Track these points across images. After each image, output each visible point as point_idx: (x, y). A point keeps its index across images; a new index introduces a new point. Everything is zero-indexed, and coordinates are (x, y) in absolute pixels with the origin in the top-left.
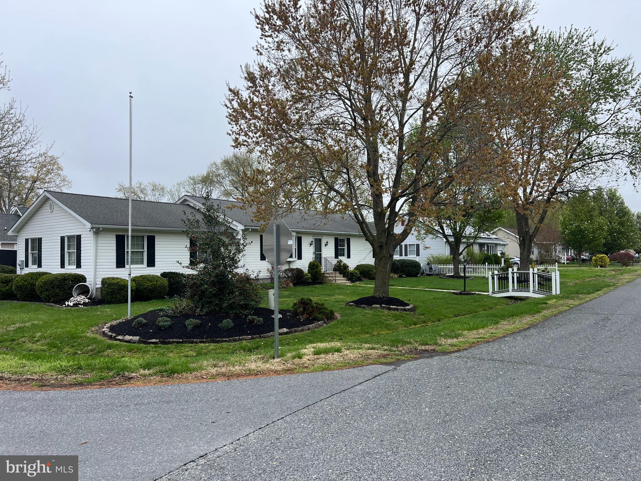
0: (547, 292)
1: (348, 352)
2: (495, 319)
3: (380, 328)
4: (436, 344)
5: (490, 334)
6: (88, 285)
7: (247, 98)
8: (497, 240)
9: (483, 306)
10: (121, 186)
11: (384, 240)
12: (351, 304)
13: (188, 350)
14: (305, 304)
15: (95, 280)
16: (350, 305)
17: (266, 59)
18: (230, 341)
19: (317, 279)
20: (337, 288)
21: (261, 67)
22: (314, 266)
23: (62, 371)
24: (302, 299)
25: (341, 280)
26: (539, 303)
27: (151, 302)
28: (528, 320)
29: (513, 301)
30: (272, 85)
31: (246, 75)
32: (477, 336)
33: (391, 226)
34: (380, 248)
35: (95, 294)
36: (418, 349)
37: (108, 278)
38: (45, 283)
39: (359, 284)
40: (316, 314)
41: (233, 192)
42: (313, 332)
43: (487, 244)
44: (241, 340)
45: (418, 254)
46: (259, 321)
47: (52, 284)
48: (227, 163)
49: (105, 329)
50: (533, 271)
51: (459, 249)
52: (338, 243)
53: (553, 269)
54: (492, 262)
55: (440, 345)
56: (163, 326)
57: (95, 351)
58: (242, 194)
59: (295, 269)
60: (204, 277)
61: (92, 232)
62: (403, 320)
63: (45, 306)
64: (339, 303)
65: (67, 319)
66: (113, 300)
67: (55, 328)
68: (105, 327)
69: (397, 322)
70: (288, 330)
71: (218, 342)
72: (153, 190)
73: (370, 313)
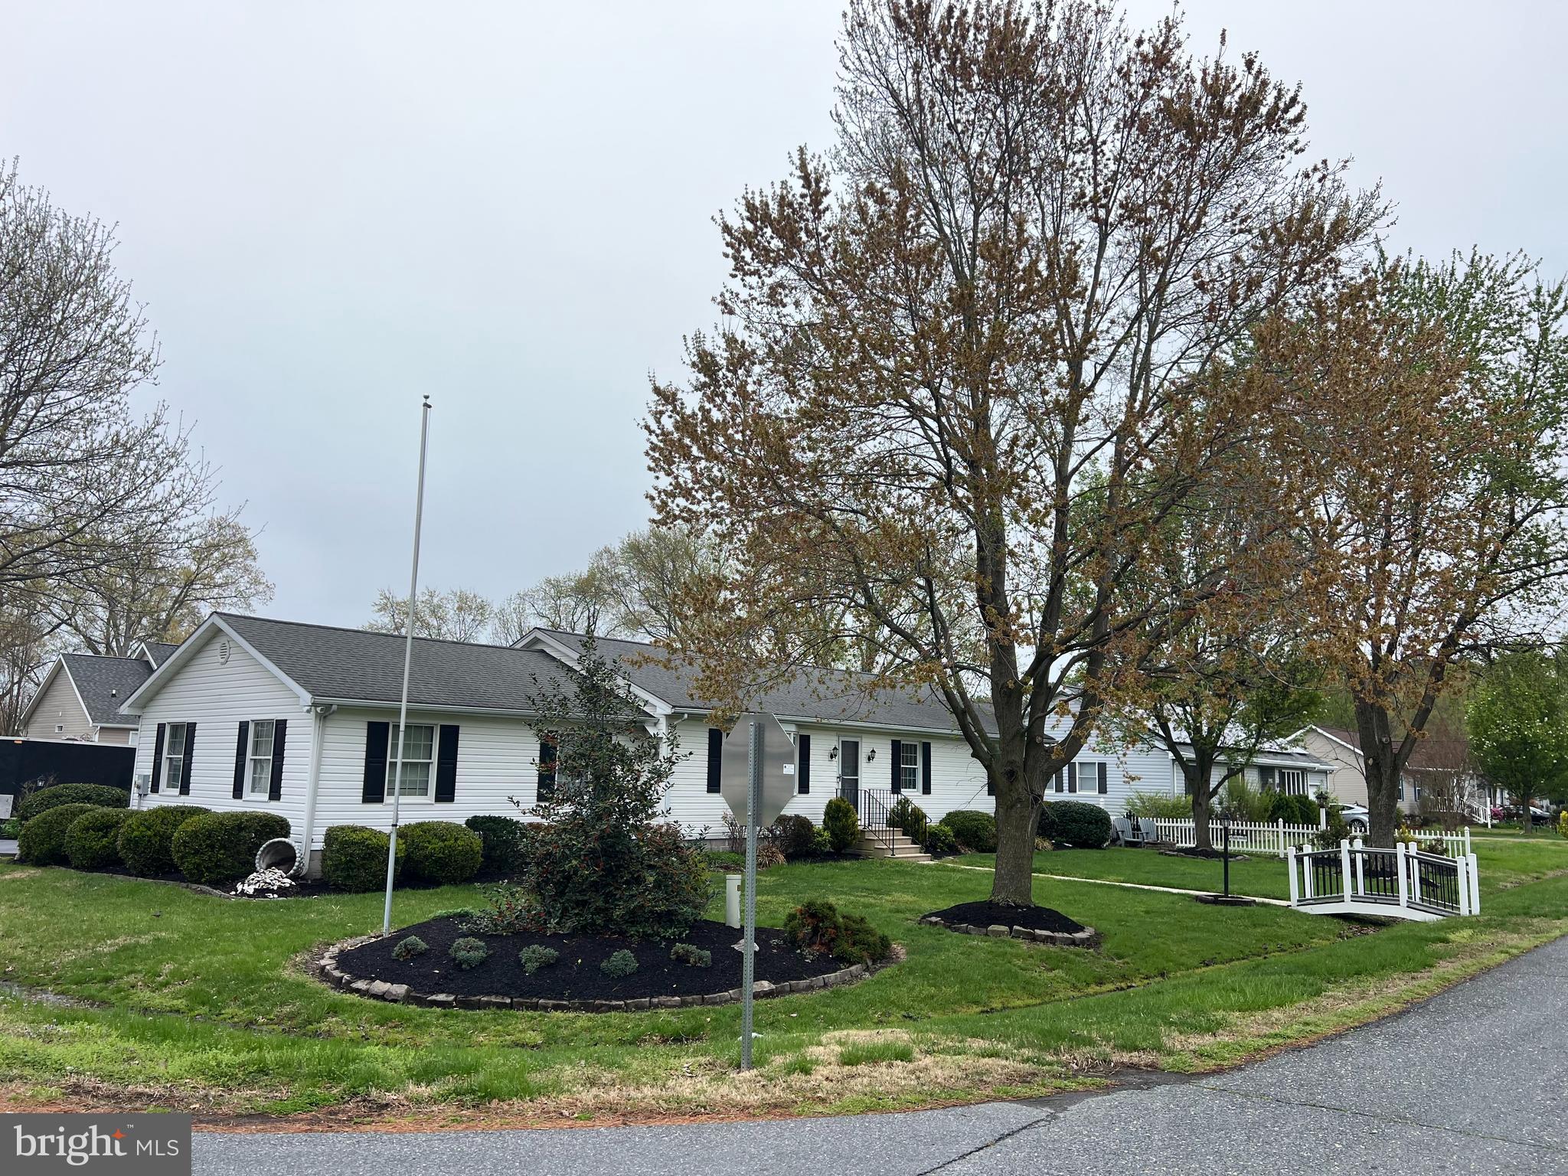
0: (1445, 906)
1: (928, 1060)
2: (1311, 979)
3: (1009, 989)
4: (1159, 1048)
5: (1301, 1027)
6: (293, 844)
7: (697, 411)
8: (1304, 758)
9: (1277, 936)
10: (386, 597)
11: (1019, 756)
12: (934, 919)
13: (525, 1026)
14: (816, 916)
15: (310, 832)
16: (931, 922)
17: (743, 323)
18: (627, 1009)
19: (847, 845)
20: (898, 872)
21: (731, 341)
22: (840, 812)
23: (222, 1077)
24: (810, 905)
25: (906, 851)
26: (1427, 940)
27: (439, 890)
28: (1399, 987)
29: (1355, 927)
30: (754, 383)
31: (695, 359)
32: (1266, 1030)
33: (1038, 721)
34: (1009, 778)
35: (307, 866)
36: (1110, 1061)
37: (342, 828)
38: (194, 835)
39: (953, 862)
40: (846, 947)
41: (647, 617)
42: (837, 994)
43: (1280, 768)
44: (656, 1006)
45: (1103, 790)
46: (700, 959)
47: (209, 837)
48: (635, 550)
49: (327, 962)
50: (1406, 852)
51: (1208, 782)
52: (899, 753)
53: (1458, 842)
54: (1294, 816)
55: (1170, 1053)
56: (467, 961)
57: (300, 1020)
58: (669, 622)
59: (790, 818)
60: (571, 839)
61: (313, 713)
62: (1068, 971)
63: (187, 892)
64: (901, 916)
65: (237, 930)
66: (349, 882)
67: (209, 953)
68: (326, 955)
69: (1051, 974)
70: (773, 987)
71: (597, 1009)
72: (460, 609)
73: (982, 948)
